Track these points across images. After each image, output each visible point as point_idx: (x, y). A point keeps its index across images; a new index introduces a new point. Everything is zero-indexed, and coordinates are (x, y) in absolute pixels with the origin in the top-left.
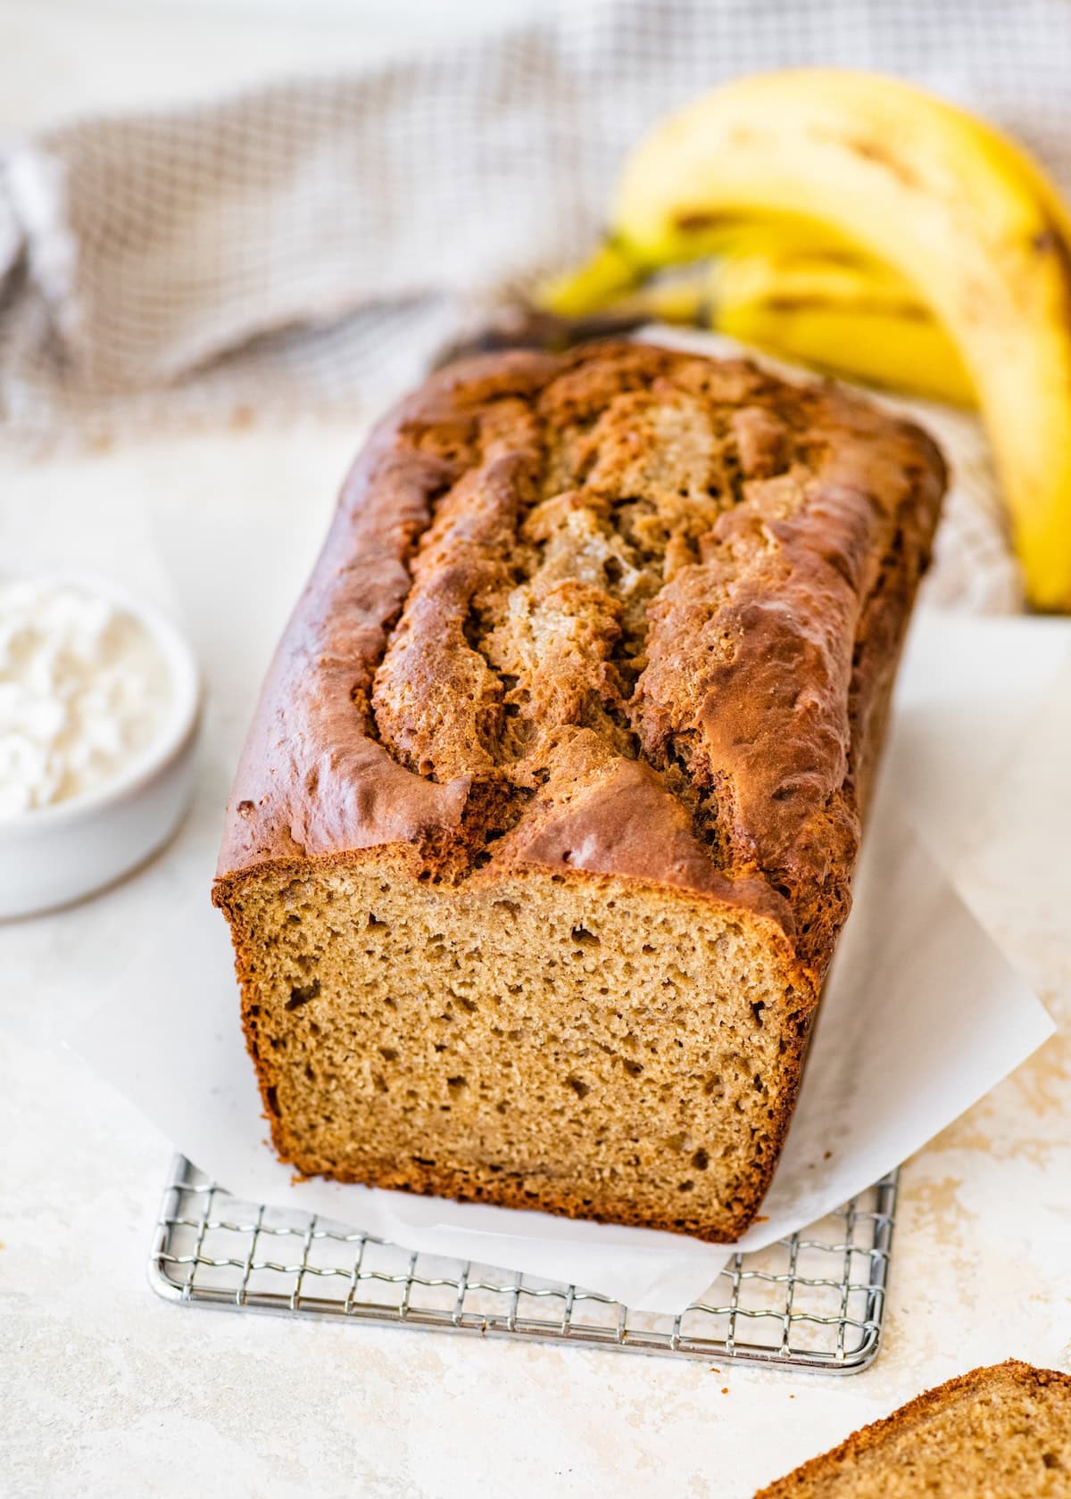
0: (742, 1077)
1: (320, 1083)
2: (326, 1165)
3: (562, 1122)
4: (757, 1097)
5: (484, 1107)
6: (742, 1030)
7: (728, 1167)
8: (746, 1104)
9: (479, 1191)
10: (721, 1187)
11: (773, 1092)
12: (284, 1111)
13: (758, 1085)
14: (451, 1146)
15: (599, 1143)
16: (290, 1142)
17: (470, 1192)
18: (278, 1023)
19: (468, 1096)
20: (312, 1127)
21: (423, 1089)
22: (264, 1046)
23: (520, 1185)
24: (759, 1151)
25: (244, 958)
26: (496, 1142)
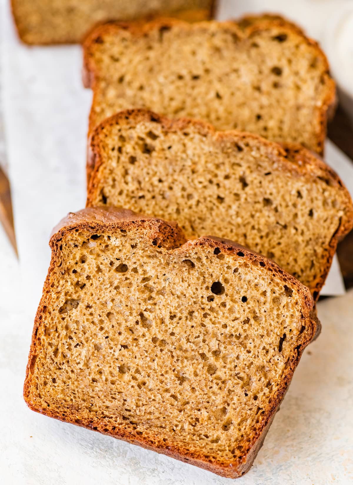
0: (263, 379)
1: (59, 359)
2: (45, 405)
3: (167, 395)
4: (266, 390)
5: (133, 383)
6: (271, 351)
7: (240, 430)
8: (260, 395)
9: (114, 428)
10: (233, 439)
11: (275, 388)
12: (36, 371)
13: (269, 384)
14: (108, 403)
15: (180, 411)
16: (32, 389)
17: (110, 428)
18: (52, 319)
19: (127, 377)
20: (45, 384)
21: (106, 370)
22: (42, 330)
23: (135, 428)
24: (257, 422)
25: (51, 278)
26: (131, 403)
